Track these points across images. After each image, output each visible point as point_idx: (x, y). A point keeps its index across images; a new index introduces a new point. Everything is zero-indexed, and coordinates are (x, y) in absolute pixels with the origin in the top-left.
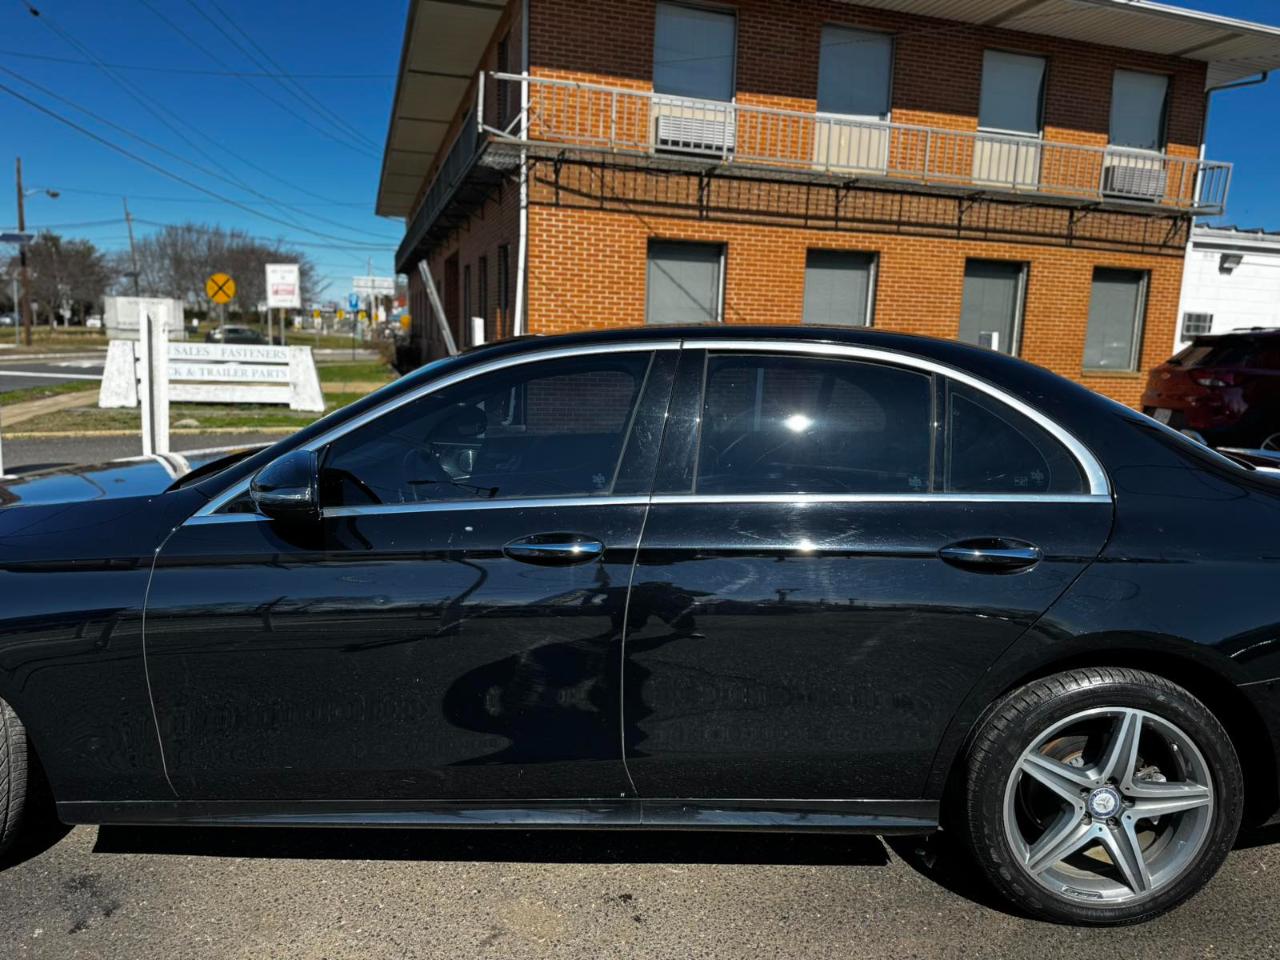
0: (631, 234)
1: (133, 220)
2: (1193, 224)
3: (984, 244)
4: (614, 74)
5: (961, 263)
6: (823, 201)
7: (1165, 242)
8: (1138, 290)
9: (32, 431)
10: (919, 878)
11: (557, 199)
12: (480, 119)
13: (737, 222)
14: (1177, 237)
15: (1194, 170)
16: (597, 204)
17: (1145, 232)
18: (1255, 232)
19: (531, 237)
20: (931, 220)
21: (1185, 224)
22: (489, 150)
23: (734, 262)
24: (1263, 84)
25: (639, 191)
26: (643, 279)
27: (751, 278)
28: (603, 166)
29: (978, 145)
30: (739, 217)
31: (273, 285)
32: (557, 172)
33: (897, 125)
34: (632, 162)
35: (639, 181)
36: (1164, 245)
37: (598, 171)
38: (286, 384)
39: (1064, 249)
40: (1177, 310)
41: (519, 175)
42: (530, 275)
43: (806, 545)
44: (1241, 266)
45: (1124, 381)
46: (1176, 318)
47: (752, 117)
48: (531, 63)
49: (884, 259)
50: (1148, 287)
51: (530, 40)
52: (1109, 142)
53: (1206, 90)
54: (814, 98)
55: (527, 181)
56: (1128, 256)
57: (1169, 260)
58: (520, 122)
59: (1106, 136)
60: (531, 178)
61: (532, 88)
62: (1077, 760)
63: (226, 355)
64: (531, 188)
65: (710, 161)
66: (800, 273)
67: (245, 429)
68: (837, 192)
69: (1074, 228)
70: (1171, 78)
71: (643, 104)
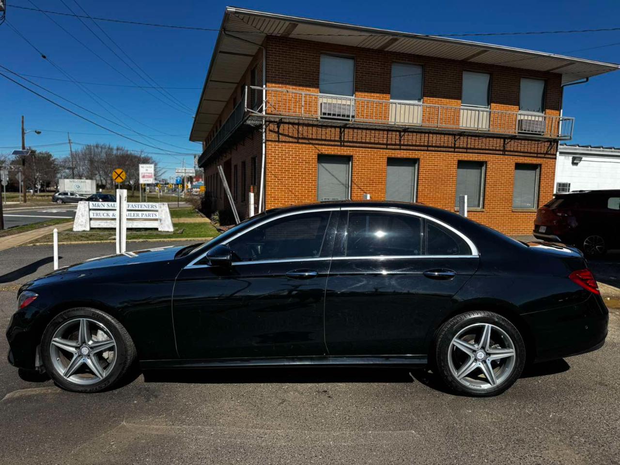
0: (310, 152)
1: (72, 143)
2: (559, 144)
3: (466, 154)
4: (303, 86)
5: (456, 163)
6: (394, 137)
7: (547, 152)
8: (536, 173)
9: (48, 242)
10: (423, 385)
11: (279, 138)
12: (246, 106)
13: (356, 147)
14: (552, 150)
15: (557, 120)
16: (296, 141)
17: (538, 148)
18: (587, 147)
19: (267, 155)
20: (442, 145)
21: (555, 144)
22: (249, 119)
23: (356, 164)
24: (587, 83)
25: (314, 135)
26: (316, 172)
27: (363, 171)
28: (298, 124)
29: (462, 111)
30: (358, 145)
31: (142, 173)
32: (278, 127)
33: (425, 104)
34: (311, 122)
35: (314, 130)
36: (547, 153)
37: (297, 127)
38: (156, 220)
39: (501, 156)
40: (554, 182)
41: (262, 128)
42: (267, 171)
43: (384, 272)
44: (582, 162)
45: (531, 214)
46: (553, 185)
47: (362, 102)
48: (267, 81)
49: (422, 161)
50: (540, 172)
51: (266, 72)
52: (519, 109)
53: (562, 85)
54: (389, 93)
55: (265, 132)
56: (531, 159)
57: (549, 160)
58: (262, 107)
59: (518, 107)
60: (267, 130)
61: (267, 92)
62: (472, 342)
63: (130, 207)
64: (267, 134)
65: (344, 122)
66: (384, 168)
67: (141, 240)
68: (400, 133)
69: (506, 147)
70: (545, 80)
71: (315, 98)
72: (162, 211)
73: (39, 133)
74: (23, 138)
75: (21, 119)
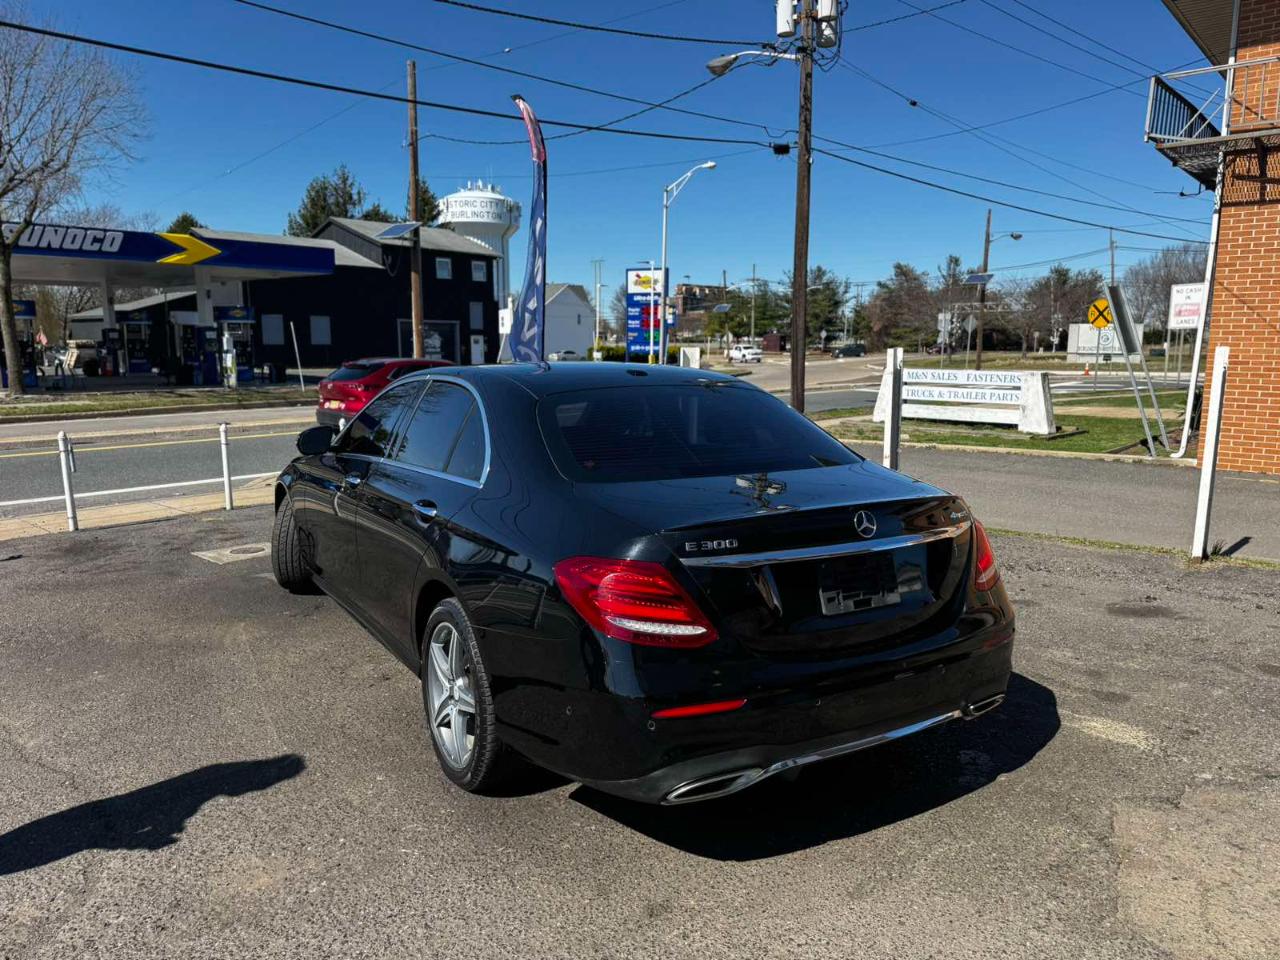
11: (1263, 194)
31: (1176, 305)
32: (1263, 164)
41: (1217, 174)
48: (1239, 46)
51: (1239, 19)
55: (1222, 182)
60: (1228, 176)
61: (1238, 74)
64: (1227, 188)
72: (1028, 390)
73: (1017, 237)
74: (987, 251)
75: (987, 215)
